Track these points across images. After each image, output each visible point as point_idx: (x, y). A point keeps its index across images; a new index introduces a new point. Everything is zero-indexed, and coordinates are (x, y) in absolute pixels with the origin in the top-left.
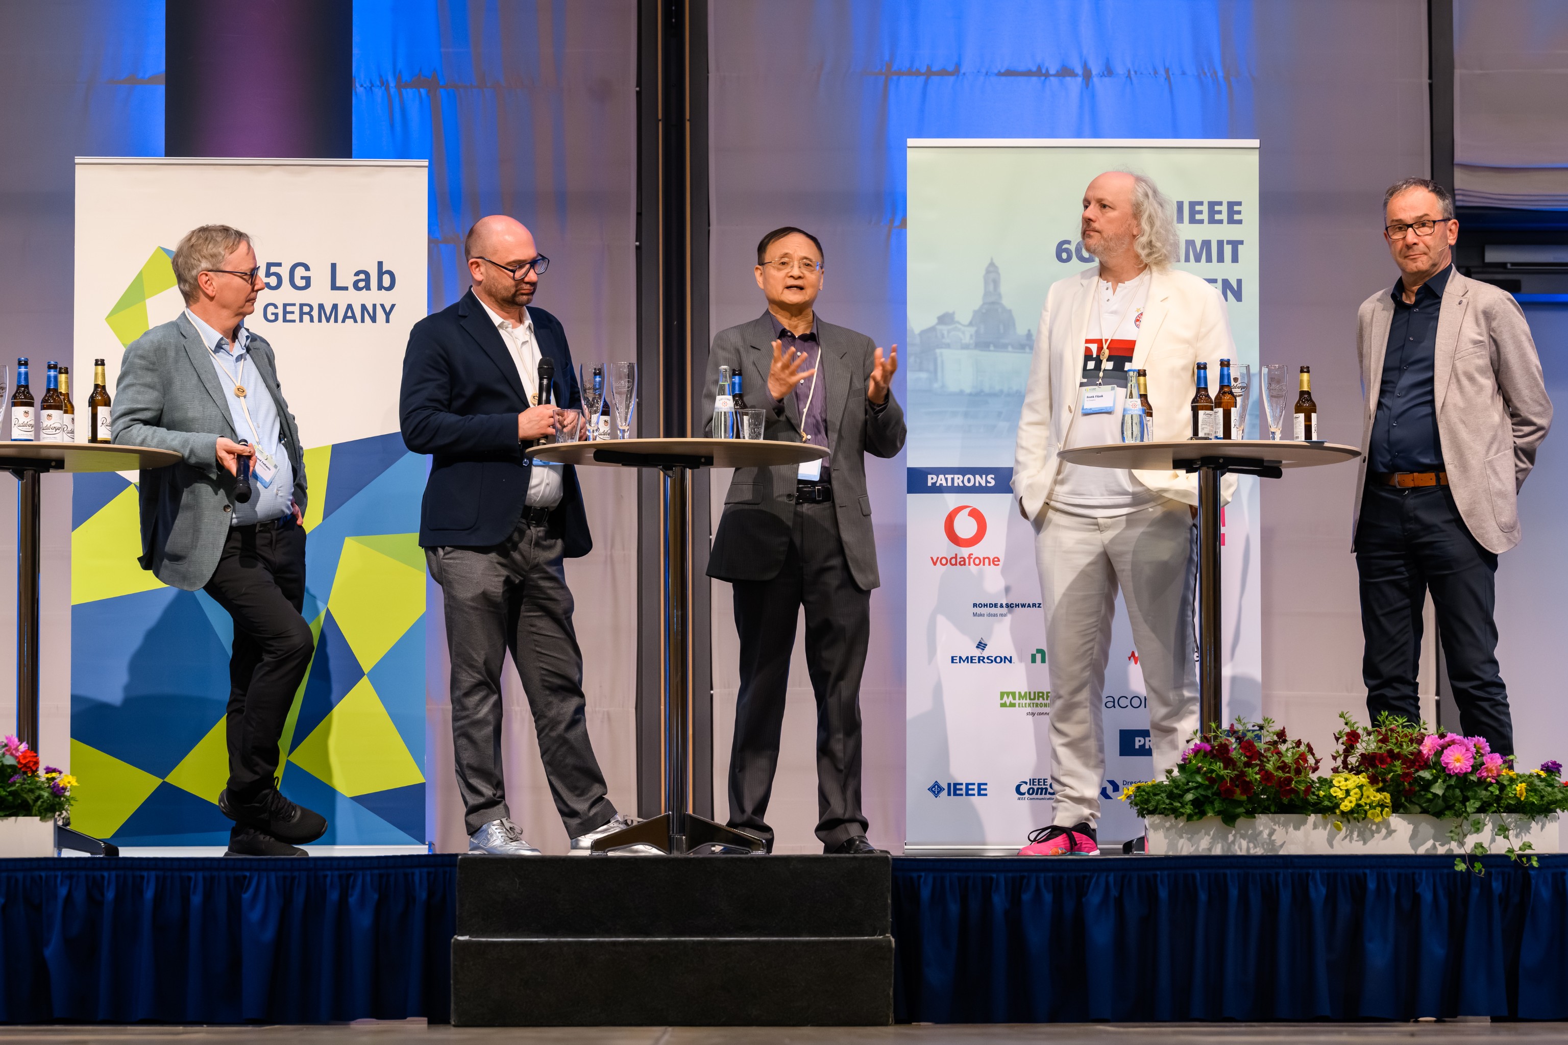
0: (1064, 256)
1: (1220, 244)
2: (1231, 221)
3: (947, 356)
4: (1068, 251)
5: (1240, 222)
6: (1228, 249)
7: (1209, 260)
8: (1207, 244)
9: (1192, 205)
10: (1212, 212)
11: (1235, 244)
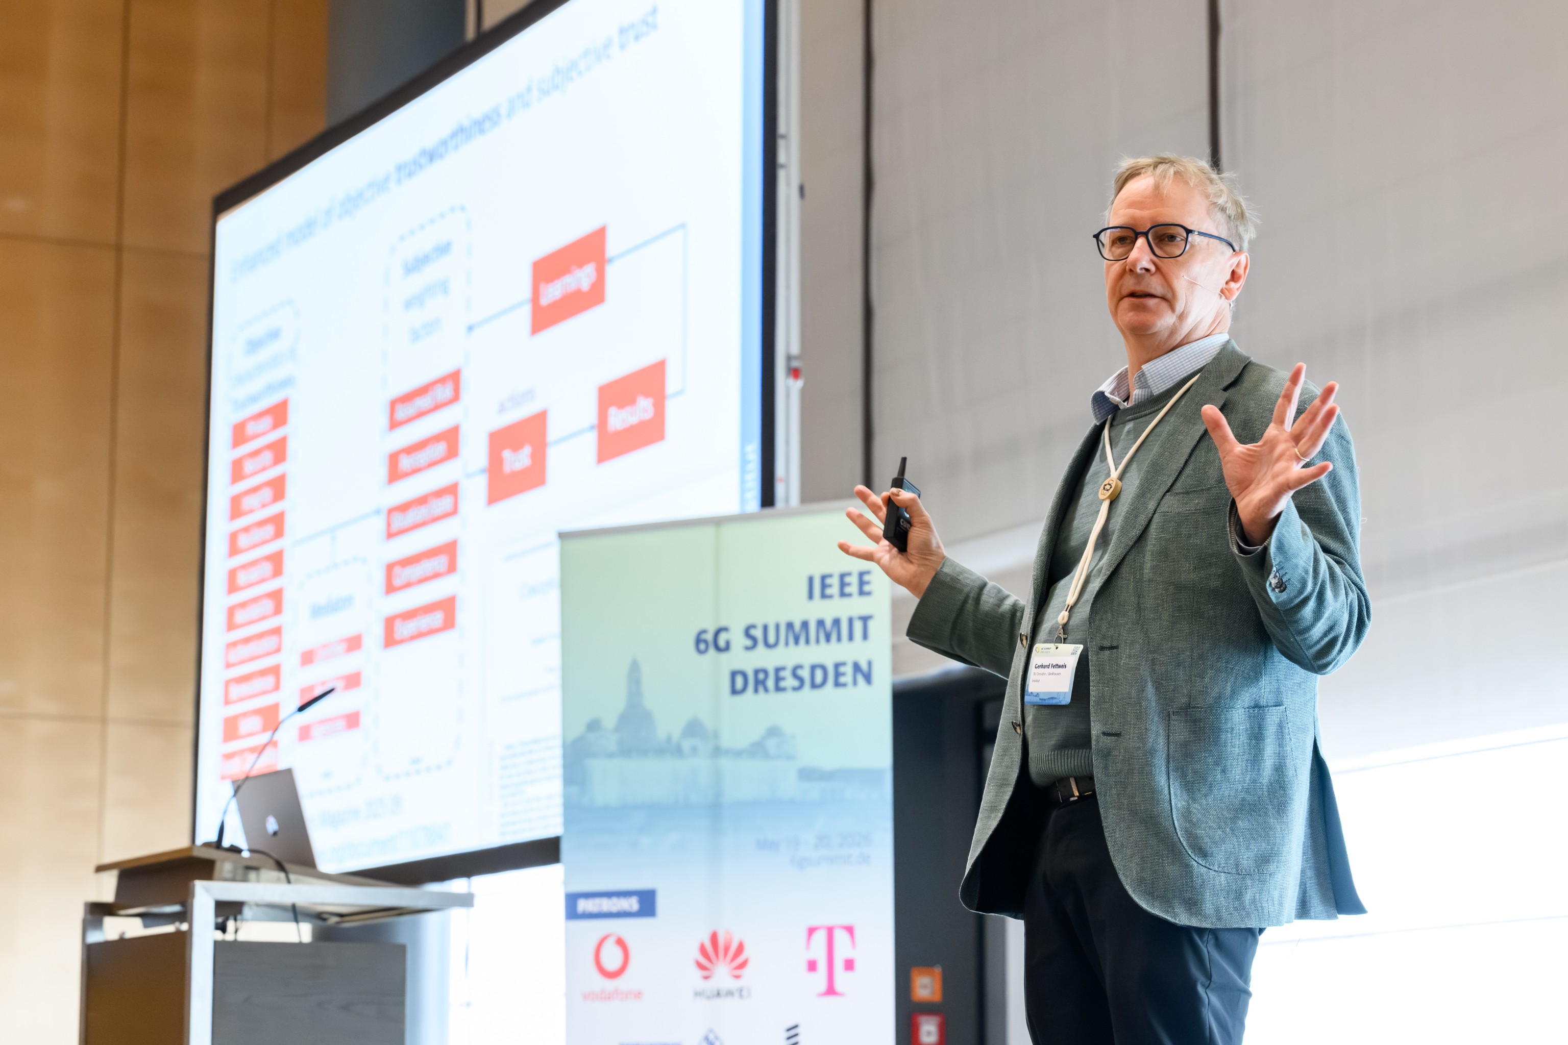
0: (702, 646)
1: (851, 621)
2: (862, 593)
3: (596, 766)
4: (706, 642)
5: (869, 593)
6: (858, 626)
7: (839, 639)
8: (837, 622)
9: (823, 578)
10: (843, 584)
11: (865, 619)
